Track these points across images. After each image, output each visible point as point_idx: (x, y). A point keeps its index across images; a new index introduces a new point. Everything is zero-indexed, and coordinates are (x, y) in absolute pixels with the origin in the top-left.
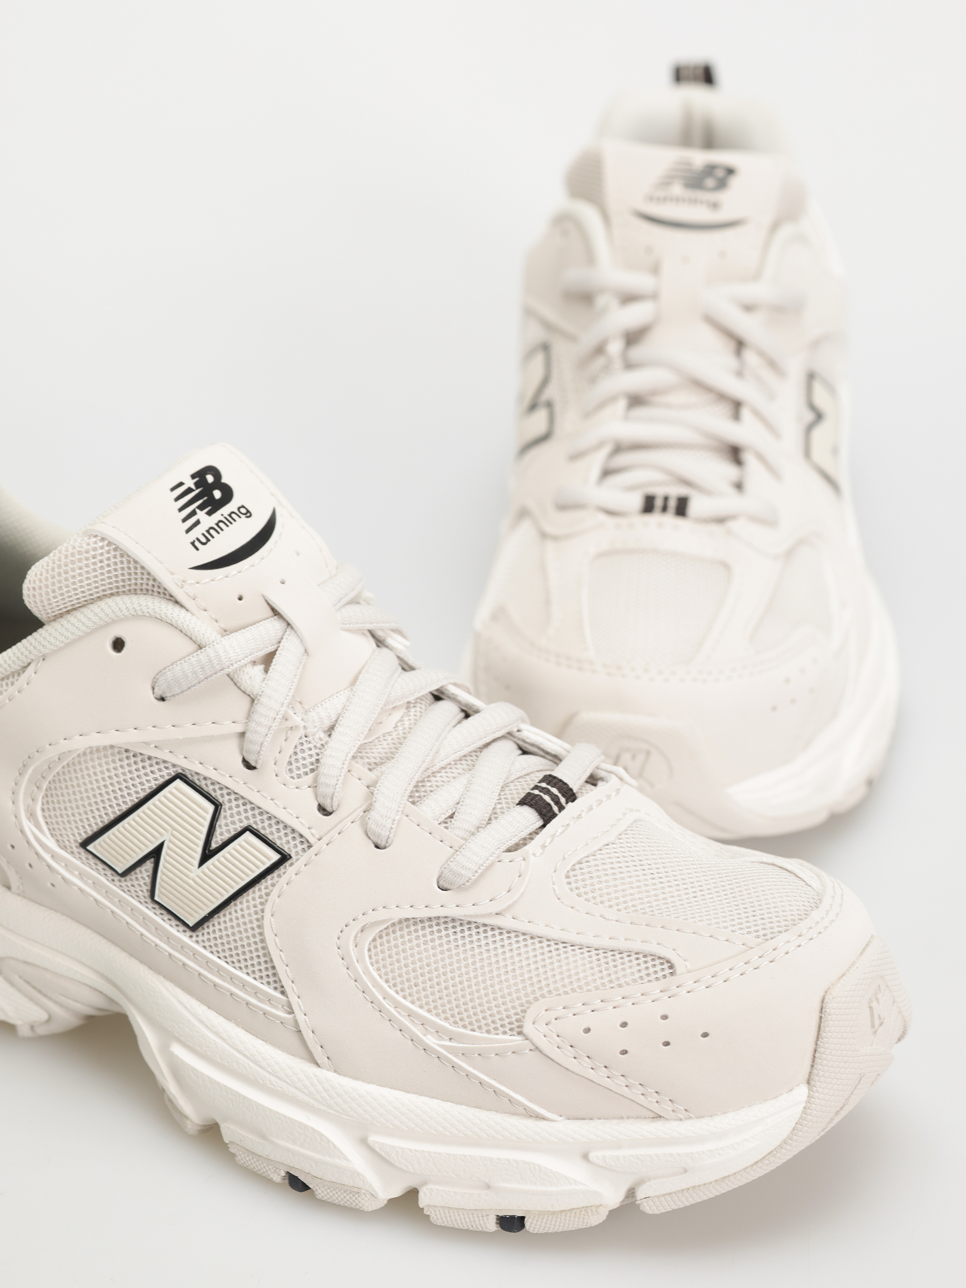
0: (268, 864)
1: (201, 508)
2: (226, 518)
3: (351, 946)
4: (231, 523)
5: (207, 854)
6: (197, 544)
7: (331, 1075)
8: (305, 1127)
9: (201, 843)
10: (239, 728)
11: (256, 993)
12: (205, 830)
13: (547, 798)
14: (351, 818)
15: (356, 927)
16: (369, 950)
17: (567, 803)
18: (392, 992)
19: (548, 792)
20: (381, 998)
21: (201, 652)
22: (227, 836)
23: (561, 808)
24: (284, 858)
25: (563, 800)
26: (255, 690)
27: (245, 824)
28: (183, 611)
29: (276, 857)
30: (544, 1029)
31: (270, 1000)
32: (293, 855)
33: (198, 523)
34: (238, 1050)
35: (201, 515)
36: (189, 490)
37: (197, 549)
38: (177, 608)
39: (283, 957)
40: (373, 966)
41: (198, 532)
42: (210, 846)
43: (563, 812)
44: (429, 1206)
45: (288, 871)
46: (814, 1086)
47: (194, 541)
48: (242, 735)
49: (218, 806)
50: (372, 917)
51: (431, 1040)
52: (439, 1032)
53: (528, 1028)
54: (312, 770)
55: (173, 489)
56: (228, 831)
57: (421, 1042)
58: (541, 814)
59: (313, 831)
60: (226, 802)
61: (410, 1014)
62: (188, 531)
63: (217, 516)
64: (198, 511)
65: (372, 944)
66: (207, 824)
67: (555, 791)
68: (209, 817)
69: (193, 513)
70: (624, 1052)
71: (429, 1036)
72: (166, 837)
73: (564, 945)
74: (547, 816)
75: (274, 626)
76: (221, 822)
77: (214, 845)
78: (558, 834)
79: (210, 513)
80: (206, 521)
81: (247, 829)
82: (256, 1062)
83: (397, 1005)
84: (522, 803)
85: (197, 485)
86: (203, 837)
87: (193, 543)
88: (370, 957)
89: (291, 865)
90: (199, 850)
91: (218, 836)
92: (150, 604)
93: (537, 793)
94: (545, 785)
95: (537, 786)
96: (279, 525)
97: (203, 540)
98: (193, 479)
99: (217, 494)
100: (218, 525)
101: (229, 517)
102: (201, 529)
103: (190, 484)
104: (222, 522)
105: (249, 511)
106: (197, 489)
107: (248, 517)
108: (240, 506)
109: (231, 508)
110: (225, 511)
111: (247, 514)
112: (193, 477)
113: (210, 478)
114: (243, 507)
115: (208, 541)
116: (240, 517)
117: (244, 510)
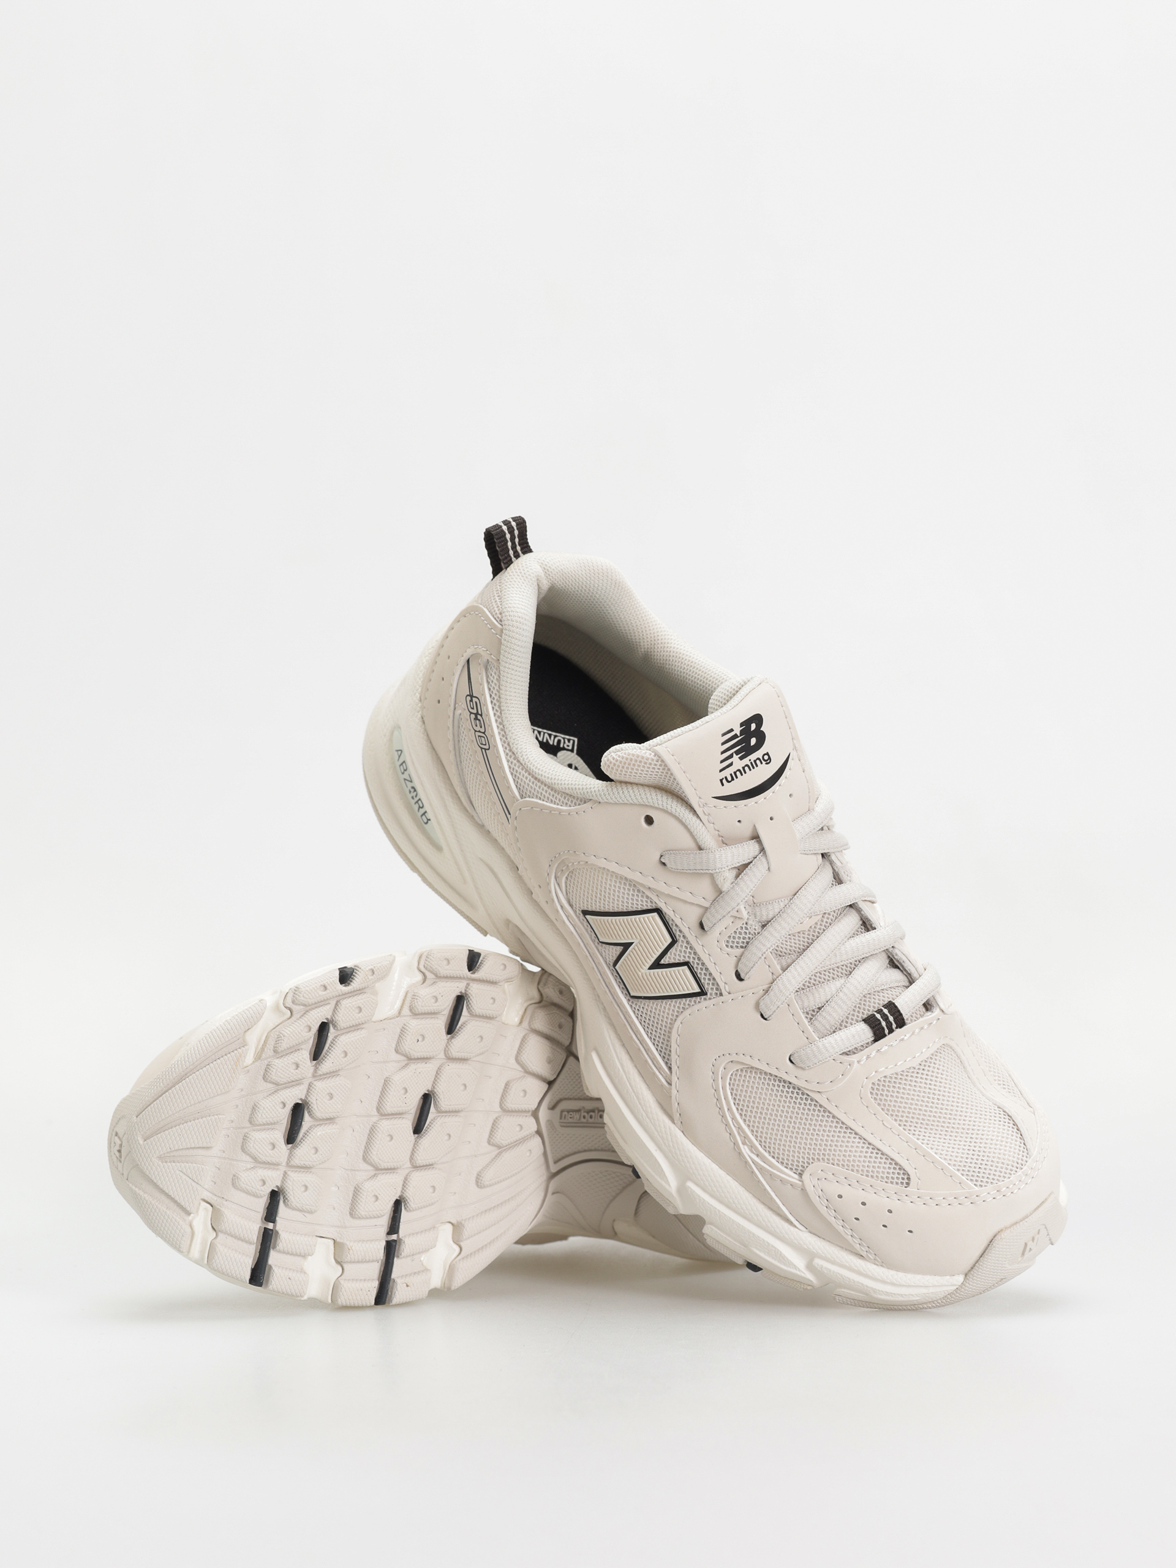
0: (691, 991)
1: (737, 753)
2: (751, 763)
3: (722, 1068)
4: (754, 768)
5: (657, 965)
6: (724, 781)
7: (679, 1134)
8: (652, 1155)
9: (655, 957)
10: (707, 904)
11: (653, 1059)
12: (661, 951)
13: (884, 1024)
14: (753, 991)
15: (729, 1058)
16: (732, 1075)
17: (896, 1028)
18: (734, 1108)
19: (886, 1018)
20: (726, 1109)
21: (699, 853)
22: (672, 961)
23: (891, 1031)
24: (702, 993)
25: (894, 1026)
26: (725, 887)
27: (687, 959)
28: (698, 821)
29: (698, 990)
30: (815, 1182)
31: (659, 1069)
32: (708, 994)
33: (731, 764)
34: (630, 1083)
35: (736, 758)
36: (736, 736)
37: (723, 785)
38: (695, 818)
39: (678, 1050)
40: (730, 1085)
41: (727, 773)
42: (660, 961)
43: (891, 1035)
44: (707, 1234)
45: (702, 1003)
46: (968, 1279)
47: (723, 779)
48: (706, 909)
49: (674, 942)
50: (741, 1058)
51: (745, 1150)
52: (752, 1147)
53: (806, 1176)
54: (742, 947)
55: (724, 735)
56: (674, 959)
57: (739, 1148)
58: (875, 1034)
59: (727, 986)
60: (680, 941)
61: (740, 1128)
62: (721, 771)
63: (746, 761)
64: (734, 754)
65: (735, 1072)
66: (663, 948)
67: (891, 1018)
68: (666, 945)
69: (731, 756)
70: (857, 1219)
71: (746, 1147)
72: (636, 941)
73: (851, 1131)
74: (879, 1035)
75: (752, 848)
76: (673, 950)
77: (662, 962)
78: (882, 1050)
79: (741, 758)
80: (738, 763)
81: (686, 964)
82: (638, 1098)
83: (734, 1118)
84: (865, 1021)
85: (742, 732)
86: (658, 954)
87: (721, 781)
88: (731, 1079)
89: (705, 999)
90: (653, 960)
91: (667, 958)
92: (678, 810)
93: (878, 1016)
94: (886, 1011)
95: (880, 1011)
96: (787, 772)
97: (729, 779)
98: (741, 727)
99: (753, 741)
100: (743, 768)
101: (755, 761)
102: (731, 770)
103: (737, 730)
104: (747, 765)
105: (769, 758)
106: (740, 736)
107: (767, 764)
108: (766, 753)
109: (759, 754)
110: (753, 757)
111: (767, 760)
112: (742, 725)
113: (753, 726)
114: (767, 754)
115: (733, 779)
116: (762, 763)
117: (766, 757)
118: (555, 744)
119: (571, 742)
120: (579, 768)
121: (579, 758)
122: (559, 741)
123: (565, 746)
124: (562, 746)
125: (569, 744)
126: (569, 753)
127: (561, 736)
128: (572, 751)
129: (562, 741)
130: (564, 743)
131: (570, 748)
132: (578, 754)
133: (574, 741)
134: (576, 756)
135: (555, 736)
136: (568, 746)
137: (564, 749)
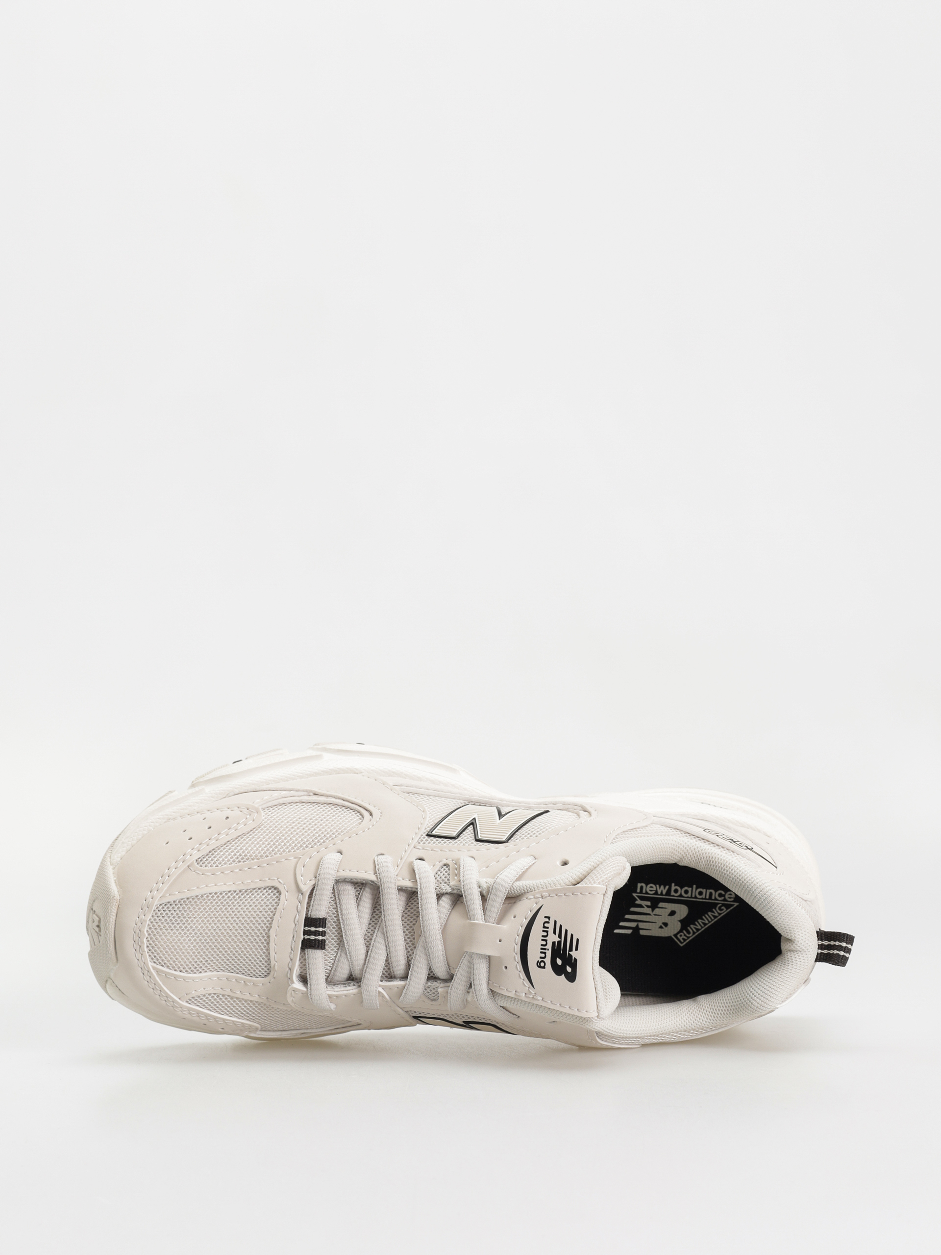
1: (559, 942)
2: (545, 949)
4: (542, 949)
6: (547, 920)
12: (478, 830)
13: (313, 930)
17: (304, 938)
19: (316, 934)
23: (305, 933)
32: (425, 837)
33: (555, 933)
35: (556, 939)
36: (571, 950)
37: (546, 917)
41: (551, 926)
43: (303, 930)
45: (424, 831)
47: (549, 920)
55: (578, 940)
58: (311, 919)
62: (555, 922)
63: (549, 946)
64: (560, 940)
66: (479, 832)
67: (313, 938)
68: (479, 835)
69: (560, 936)
74: (310, 922)
76: (472, 836)
78: (297, 916)
79: (554, 943)
80: (553, 938)
87: (549, 918)
89: (424, 834)
93: (321, 929)
94: (320, 938)
95: (323, 934)
96: (523, 975)
97: (546, 925)
98: (575, 958)
99: (559, 962)
100: (546, 941)
101: (545, 953)
102: (551, 930)
103: (574, 954)
104: (546, 945)
105: (540, 967)
106: (569, 953)
107: (538, 961)
108: (546, 966)
109: (548, 960)
110: (549, 954)
111: (540, 964)
112: (576, 960)
113: (569, 969)
114: (544, 967)
115: (544, 927)
116: (541, 958)
117: (542, 964)
118: (689, 928)
119: (682, 941)
120: (660, 929)
121: (667, 935)
122: (689, 932)
123: (682, 934)
124: (684, 932)
125: (682, 937)
126: (675, 932)
127: (692, 937)
128: (675, 935)
129: (688, 935)
130: (685, 935)
131: (678, 936)
132: (670, 937)
133: (682, 943)
134: (669, 935)
135: (694, 933)
136: (681, 936)
137: (681, 931)
